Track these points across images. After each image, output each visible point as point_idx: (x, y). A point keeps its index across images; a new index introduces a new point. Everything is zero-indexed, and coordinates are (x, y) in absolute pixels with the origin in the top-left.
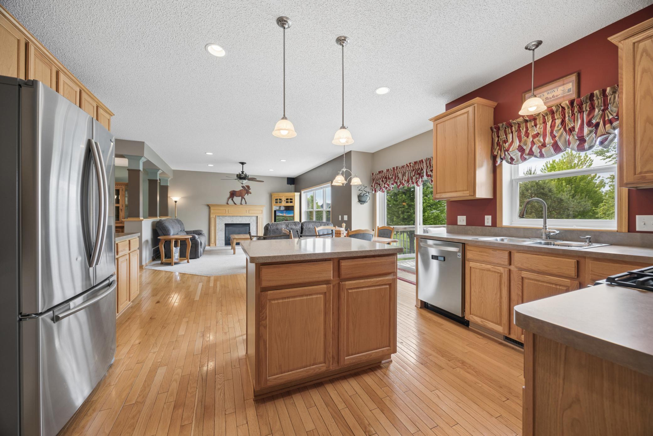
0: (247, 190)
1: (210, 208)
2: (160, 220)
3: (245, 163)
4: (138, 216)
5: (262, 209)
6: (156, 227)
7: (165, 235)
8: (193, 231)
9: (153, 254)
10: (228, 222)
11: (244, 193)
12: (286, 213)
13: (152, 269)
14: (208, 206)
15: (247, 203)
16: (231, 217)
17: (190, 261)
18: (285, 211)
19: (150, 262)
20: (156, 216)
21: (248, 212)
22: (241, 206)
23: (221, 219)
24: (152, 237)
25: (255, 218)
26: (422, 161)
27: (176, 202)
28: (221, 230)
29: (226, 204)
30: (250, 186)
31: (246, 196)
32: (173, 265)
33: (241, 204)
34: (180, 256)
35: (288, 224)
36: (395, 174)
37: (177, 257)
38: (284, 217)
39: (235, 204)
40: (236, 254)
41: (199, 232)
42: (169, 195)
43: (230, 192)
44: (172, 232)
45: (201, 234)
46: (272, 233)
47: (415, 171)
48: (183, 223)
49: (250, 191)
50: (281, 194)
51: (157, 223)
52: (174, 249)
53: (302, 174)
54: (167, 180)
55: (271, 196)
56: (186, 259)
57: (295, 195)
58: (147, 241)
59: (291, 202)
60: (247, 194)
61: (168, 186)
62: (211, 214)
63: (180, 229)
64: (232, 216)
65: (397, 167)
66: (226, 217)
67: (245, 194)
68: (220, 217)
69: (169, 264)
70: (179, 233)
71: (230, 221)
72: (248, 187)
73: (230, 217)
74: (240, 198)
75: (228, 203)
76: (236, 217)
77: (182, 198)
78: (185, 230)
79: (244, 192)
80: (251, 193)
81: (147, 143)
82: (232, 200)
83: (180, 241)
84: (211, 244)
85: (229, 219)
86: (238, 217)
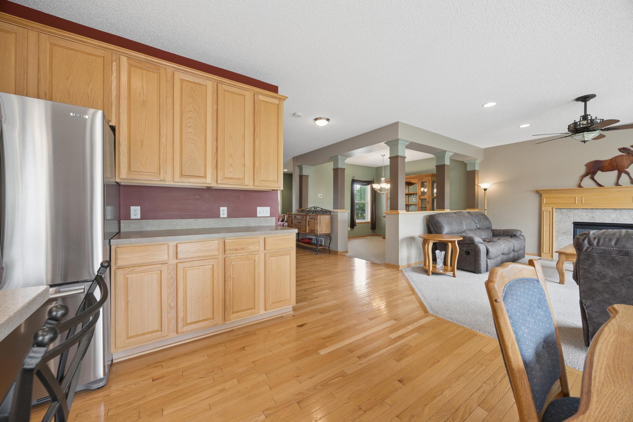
1: (541, 195)
3: (593, 96)
8: (504, 230)
10: (581, 218)
11: (626, 162)
14: (537, 192)
16: (590, 210)
17: (458, 273)
22: (617, 189)
23: (564, 214)
27: (485, 190)
28: (564, 233)
29: (576, 187)
33: (617, 184)
39: (600, 186)
41: (512, 233)
43: (586, 166)
45: (515, 236)
54: (475, 163)
61: (476, 170)
62: (543, 205)
64: (592, 209)
66: (576, 211)
67: (630, 165)
68: (563, 210)
71: (585, 218)
73: (584, 210)
74: (615, 173)
75: (582, 185)
76: (602, 211)
77: (496, 183)
78: (491, 228)
79: (626, 160)
82: (593, 178)
84: (542, 254)
85: (585, 214)
86: (609, 210)
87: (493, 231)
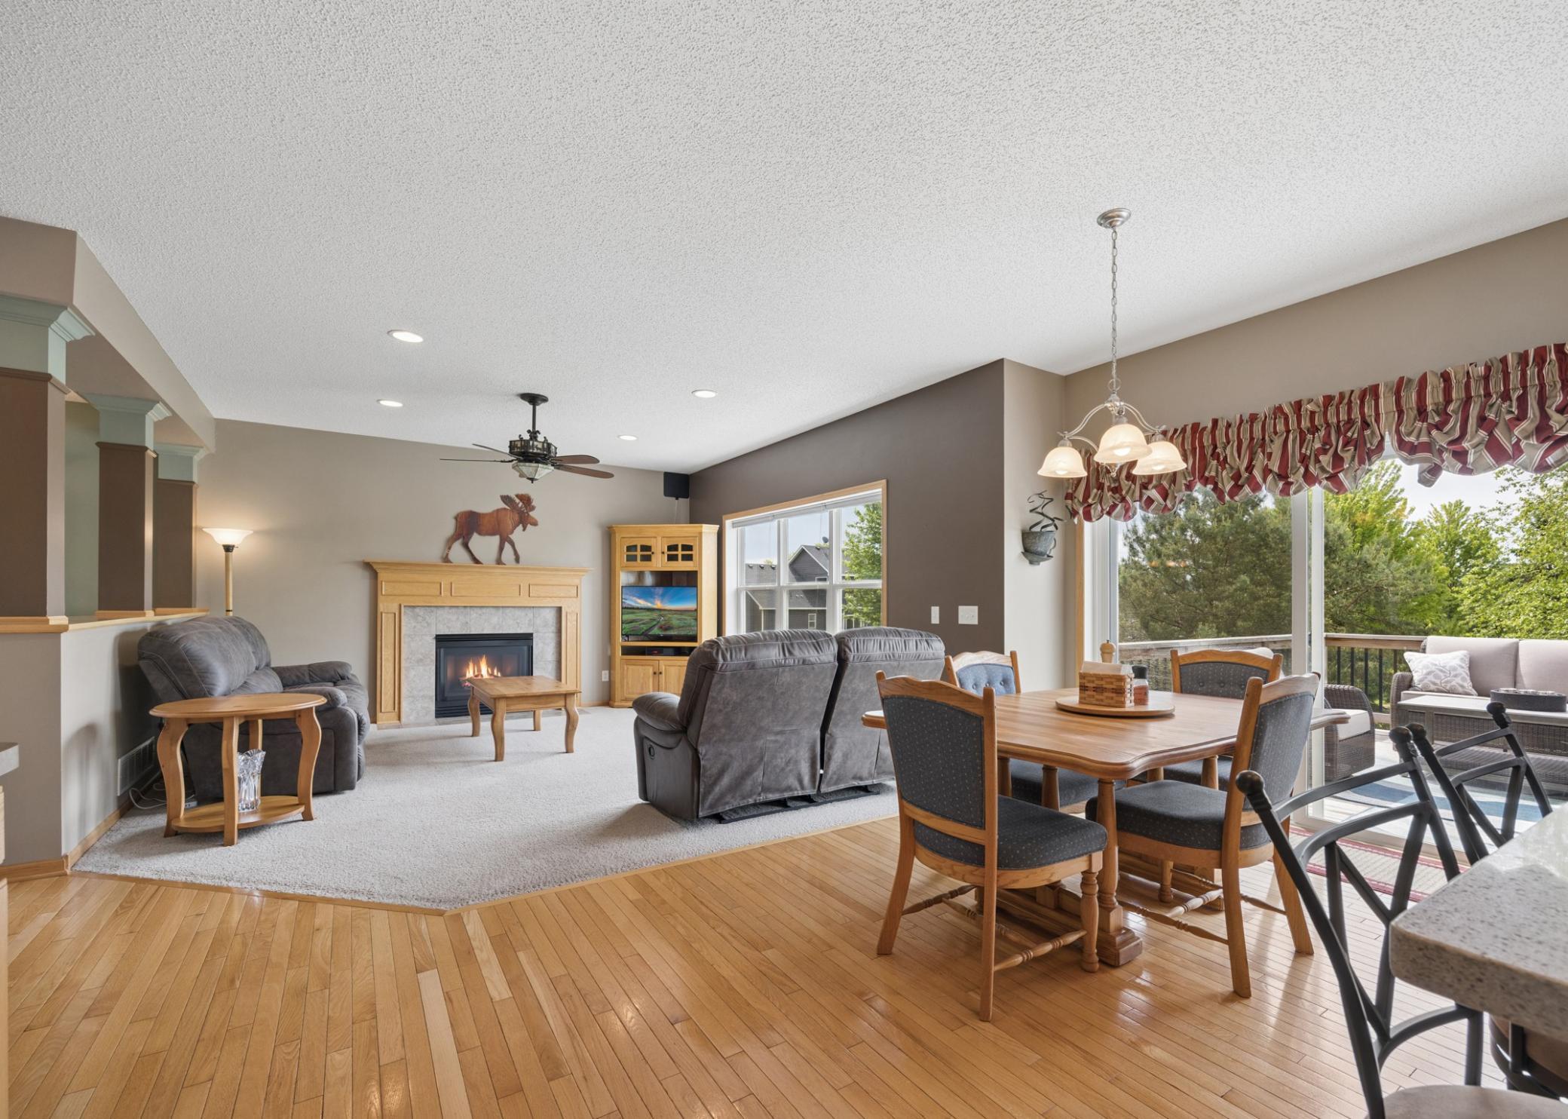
0: (521, 510)
1: (374, 575)
2: (160, 624)
3: (545, 399)
4: (39, 609)
5: (576, 581)
6: (141, 657)
7: (185, 698)
8: (310, 666)
9: (123, 784)
10: (448, 627)
11: (510, 523)
12: (663, 596)
13: (120, 872)
14: (368, 566)
15: (521, 559)
16: (462, 610)
18: (660, 590)
19: (107, 830)
20: (138, 606)
21: (524, 591)
22: (499, 570)
23: (420, 619)
24: (120, 707)
25: (550, 616)
26: (1374, 390)
27: (228, 549)
28: (420, 661)
30: (532, 497)
31: (517, 535)
32: (231, 843)
33: (499, 562)
34: (266, 790)
35: (792, 644)
36: (1202, 447)
37: (251, 798)
38: (655, 615)
39: (476, 561)
40: (506, 757)
41: (335, 671)
42: (198, 520)
43: (456, 518)
44: (221, 680)
45: (343, 678)
46: (727, 685)
47: (1322, 433)
48: (263, 638)
49: (531, 513)
50: (650, 529)
51: (141, 642)
52: (238, 759)
53: (720, 464)
54: (191, 458)
55: (609, 534)
56: (294, 800)
57: (701, 534)
58: (90, 731)
59: (688, 558)
60: (520, 527)
61: (193, 483)
62: (380, 598)
63: (255, 663)
64: (465, 607)
65: (1215, 422)
66: (440, 612)
67: (515, 528)
68: (417, 610)
69: (216, 836)
70: (253, 682)
71: (455, 625)
72: (526, 500)
73: (454, 610)
74: (496, 539)
75: (451, 557)
76: (479, 611)
77: (256, 533)
78: (273, 665)
79: (509, 519)
80: (535, 524)
81: (89, 240)
82: (466, 546)
83: (264, 721)
84: (379, 715)
85: (454, 618)
86: (488, 610)
87: (281, 672)
